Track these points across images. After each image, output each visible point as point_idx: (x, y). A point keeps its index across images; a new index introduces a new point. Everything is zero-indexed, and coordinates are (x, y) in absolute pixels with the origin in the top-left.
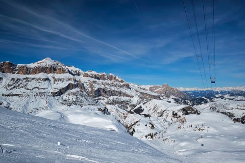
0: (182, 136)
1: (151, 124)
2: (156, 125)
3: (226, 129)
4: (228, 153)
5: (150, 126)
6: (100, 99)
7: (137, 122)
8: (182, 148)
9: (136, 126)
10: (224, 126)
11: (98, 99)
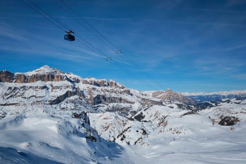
0: (159, 139)
1: (143, 129)
2: (149, 131)
3: (203, 131)
4: (190, 155)
5: (142, 131)
6: (99, 106)
7: (129, 128)
8: (153, 151)
9: (126, 132)
10: (202, 128)
11: (97, 107)
